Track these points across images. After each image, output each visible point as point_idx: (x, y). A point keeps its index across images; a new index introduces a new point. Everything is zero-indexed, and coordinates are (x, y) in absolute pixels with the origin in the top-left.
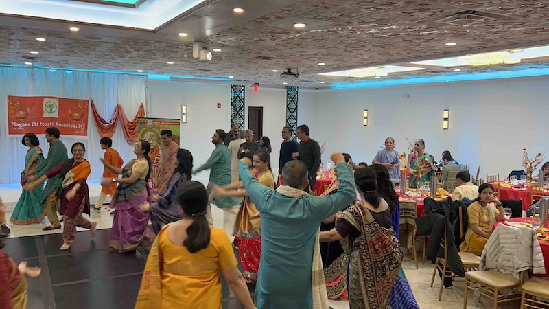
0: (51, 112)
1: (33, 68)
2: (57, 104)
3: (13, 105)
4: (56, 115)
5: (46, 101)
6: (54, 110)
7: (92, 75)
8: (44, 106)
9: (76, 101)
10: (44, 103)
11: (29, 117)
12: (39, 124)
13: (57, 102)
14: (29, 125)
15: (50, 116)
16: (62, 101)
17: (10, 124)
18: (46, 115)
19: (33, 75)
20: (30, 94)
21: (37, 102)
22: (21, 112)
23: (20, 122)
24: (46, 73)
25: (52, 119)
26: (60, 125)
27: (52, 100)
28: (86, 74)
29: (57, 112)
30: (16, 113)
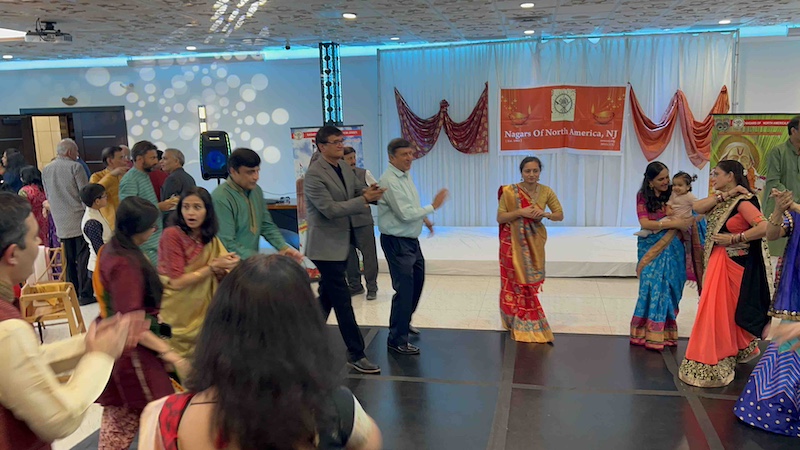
0: (564, 111)
1: (539, 40)
2: (574, 98)
3: (508, 104)
4: (570, 117)
5: (556, 92)
6: (568, 108)
7: (634, 41)
8: (553, 102)
9: (604, 91)
10: (553, 98)
11: (529, 122)
12: (544, 133)
13: (572, 94)
14: (529, 134)
15: (561, 119)
16: (581, 91)
17: (503, 134)
18: (555, 117)
19: (538, 50)
20: (533, 84)
21: (542, 96)
22: (519, 115)
23: (516, 131)
24: (558, 45)
25: (565, 124)
26: (577, 133)
27: (565, 91)
28: (622, 41)
29: (572, 111)
30: (512, 116)
